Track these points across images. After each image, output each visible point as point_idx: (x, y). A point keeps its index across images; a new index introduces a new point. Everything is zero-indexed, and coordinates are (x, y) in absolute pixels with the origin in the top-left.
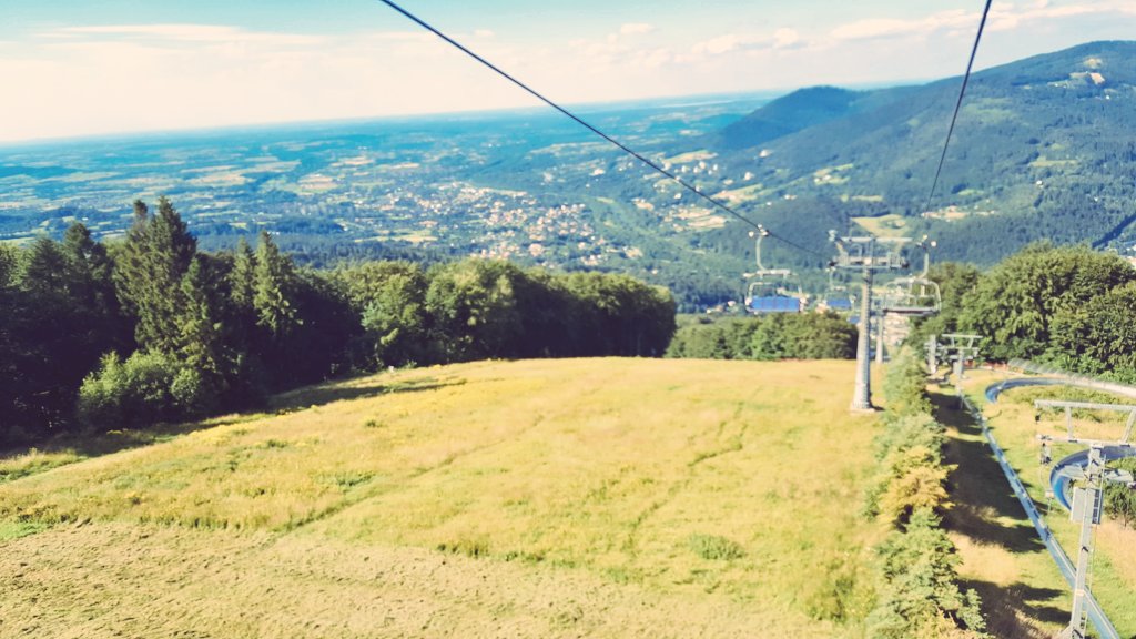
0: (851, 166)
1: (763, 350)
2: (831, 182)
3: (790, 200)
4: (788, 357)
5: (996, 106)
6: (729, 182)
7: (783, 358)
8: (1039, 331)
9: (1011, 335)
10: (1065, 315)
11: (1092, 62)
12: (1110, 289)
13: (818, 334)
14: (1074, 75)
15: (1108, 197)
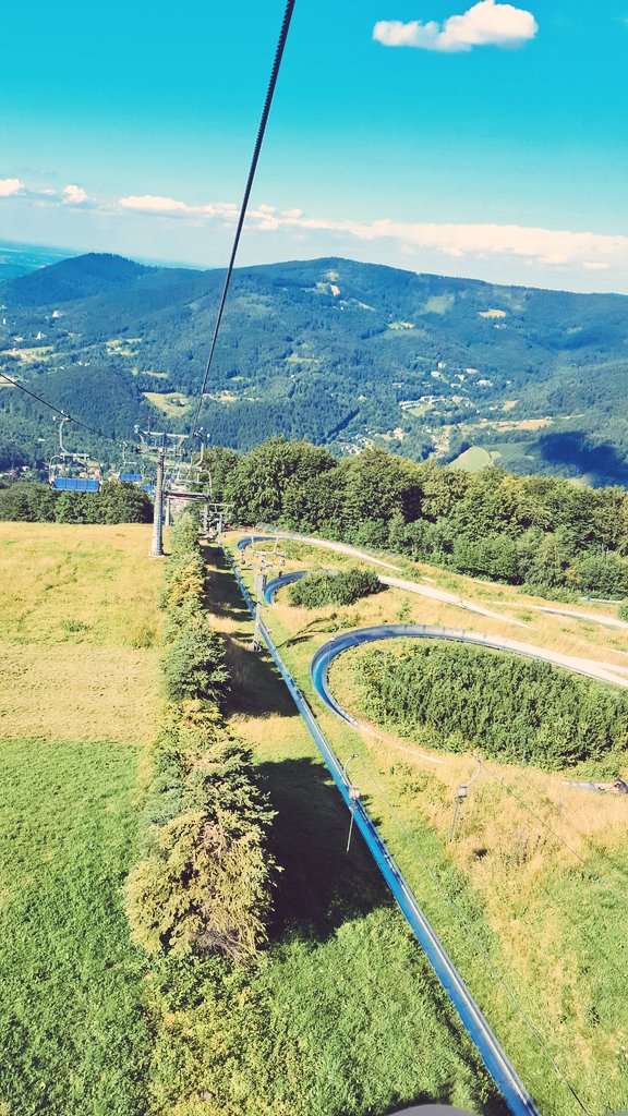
0: (140, 340)
1: (66, 516)
2: (122, 353)
3: (83, 366)
4: (89, 523)
5: (262, 302)
6: (19, 339)
7: (84, 523)
8: (275, 502)
9: (258, 505)
10: (292, 492)
11: (332, 275)
12: (320, 473)
13: (116, 502)
14: (319, 285)
15: (340, 394)
